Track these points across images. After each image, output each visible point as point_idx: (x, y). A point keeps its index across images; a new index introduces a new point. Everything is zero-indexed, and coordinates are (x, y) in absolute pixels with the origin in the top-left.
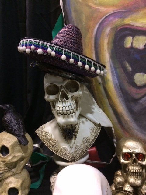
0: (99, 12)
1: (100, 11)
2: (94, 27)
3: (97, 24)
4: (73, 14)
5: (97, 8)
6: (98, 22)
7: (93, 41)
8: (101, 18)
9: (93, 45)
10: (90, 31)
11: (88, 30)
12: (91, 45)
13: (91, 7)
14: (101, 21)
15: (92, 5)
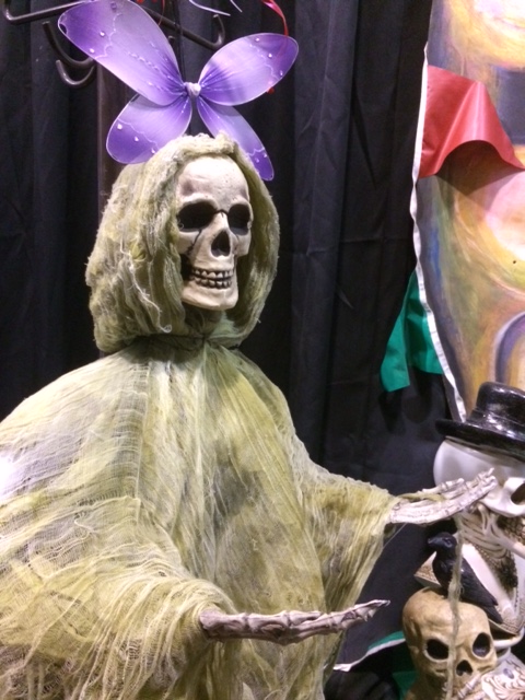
0: (512, 298)
1: (516, 297)
2: (499, 328)
3: (506, 321)
4: (446, 284)
5: (510, 289)
6: (509, 319)
7: (493, 356)
8: (516, 313)
9: (493, 363)
10: (488, 332)
11: (483, 330)
12: (488, 363)
13: (494, 283)
14: (515, 318)
15: (498, 279)
